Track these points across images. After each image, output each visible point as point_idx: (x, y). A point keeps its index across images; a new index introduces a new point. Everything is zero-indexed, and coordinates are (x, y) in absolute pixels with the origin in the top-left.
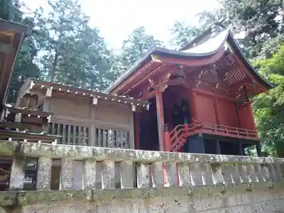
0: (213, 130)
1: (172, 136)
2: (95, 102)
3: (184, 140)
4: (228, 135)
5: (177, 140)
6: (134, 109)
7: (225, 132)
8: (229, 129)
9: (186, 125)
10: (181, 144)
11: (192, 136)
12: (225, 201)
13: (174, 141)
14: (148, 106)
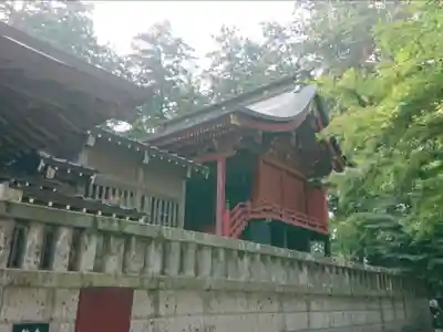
0: (281, 216)
1: (232, 215)
2: (146, 160)
3: (245, 224)
5: (238, 222)
6: (189, 175)
7: (293, 219)
8: (298, 216)
10: (242, 228)
11: (254, 220)
12: (308, 304)
13: (234, 222)
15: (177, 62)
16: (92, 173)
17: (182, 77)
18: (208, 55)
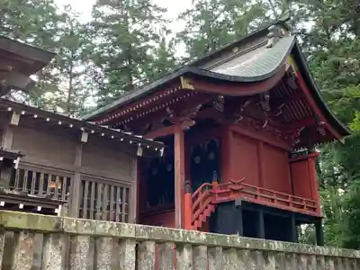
0: (256, 196)
1: (194, 200)
2: (84, 138)
3: (211, 208)
4: (276, 205)
5: (202, 207)
6: (139, 153)
7: (273, 200)
8: (278, 195)
9: (215, 184)
10: (207, 213)
13: (197, 207)
14: (162, 151)
15: (147, 26)
16: (15, 156)
17: (151, 43)
18: (182, 17)
